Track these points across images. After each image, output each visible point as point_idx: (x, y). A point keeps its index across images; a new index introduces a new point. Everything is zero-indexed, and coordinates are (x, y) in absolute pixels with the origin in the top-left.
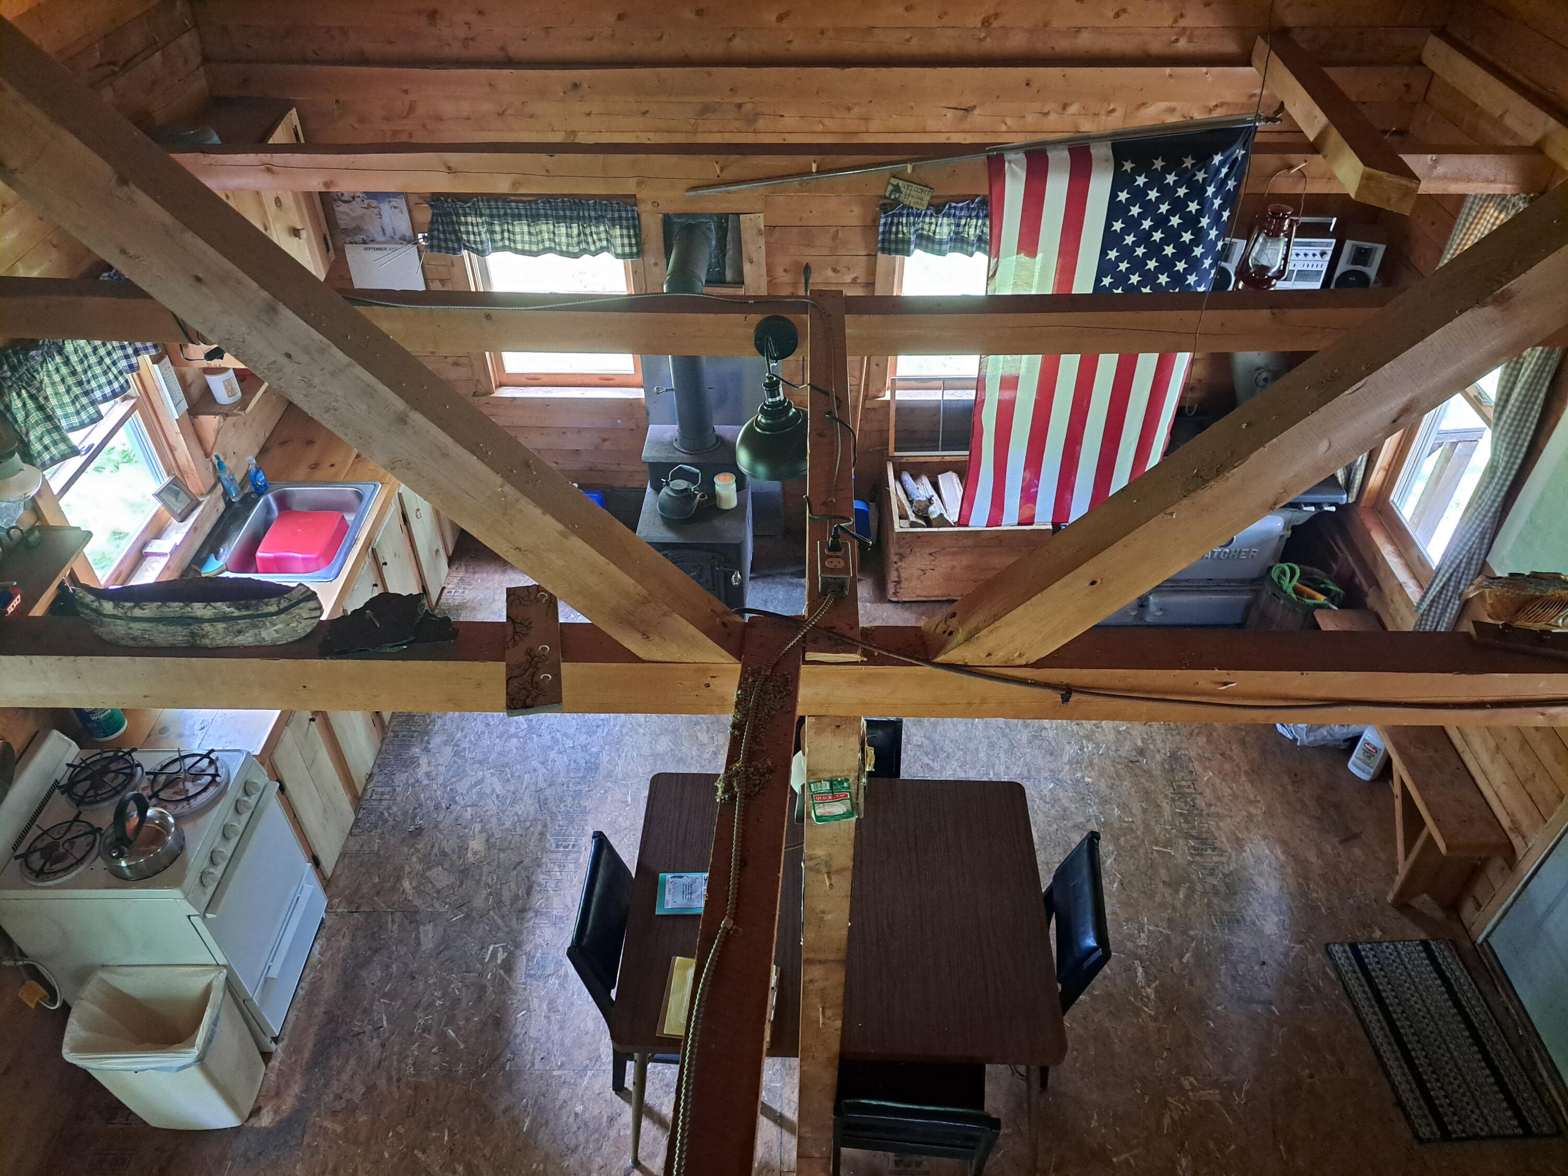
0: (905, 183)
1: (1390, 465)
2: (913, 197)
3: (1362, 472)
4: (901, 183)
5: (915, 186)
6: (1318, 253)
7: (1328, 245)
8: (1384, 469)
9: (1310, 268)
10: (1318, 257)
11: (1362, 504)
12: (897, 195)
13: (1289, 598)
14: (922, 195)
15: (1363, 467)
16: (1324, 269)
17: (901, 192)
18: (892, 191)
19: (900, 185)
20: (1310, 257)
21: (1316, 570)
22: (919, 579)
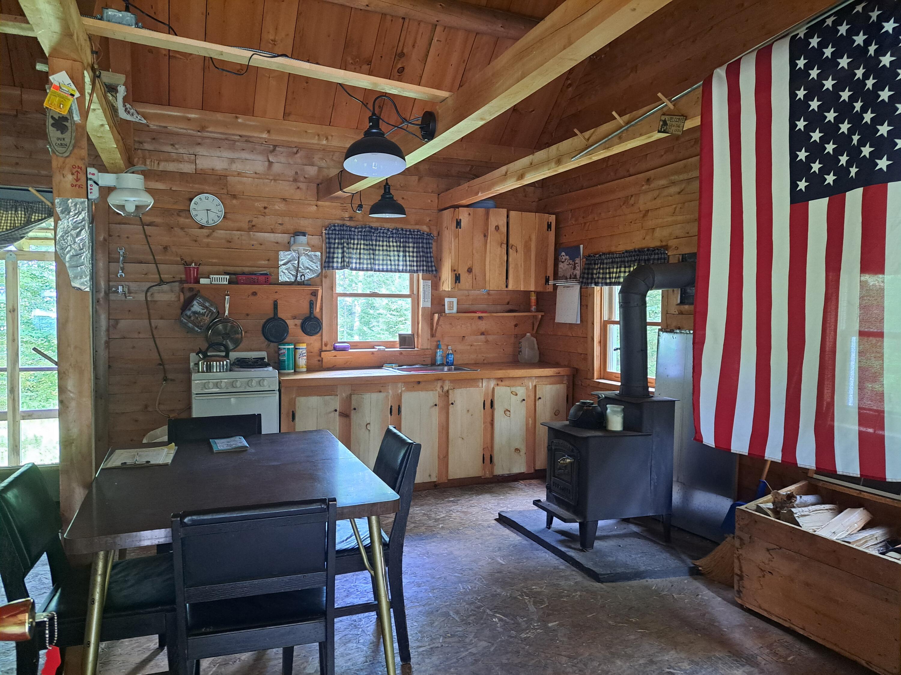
0: (669, 117)
2: (674, 126)
5: (675, 117)
12: (665, 128)
14: (678, 123)
17: (667, 125)
18: (662, 125)
19: (667, 119)
22: (759, 581)
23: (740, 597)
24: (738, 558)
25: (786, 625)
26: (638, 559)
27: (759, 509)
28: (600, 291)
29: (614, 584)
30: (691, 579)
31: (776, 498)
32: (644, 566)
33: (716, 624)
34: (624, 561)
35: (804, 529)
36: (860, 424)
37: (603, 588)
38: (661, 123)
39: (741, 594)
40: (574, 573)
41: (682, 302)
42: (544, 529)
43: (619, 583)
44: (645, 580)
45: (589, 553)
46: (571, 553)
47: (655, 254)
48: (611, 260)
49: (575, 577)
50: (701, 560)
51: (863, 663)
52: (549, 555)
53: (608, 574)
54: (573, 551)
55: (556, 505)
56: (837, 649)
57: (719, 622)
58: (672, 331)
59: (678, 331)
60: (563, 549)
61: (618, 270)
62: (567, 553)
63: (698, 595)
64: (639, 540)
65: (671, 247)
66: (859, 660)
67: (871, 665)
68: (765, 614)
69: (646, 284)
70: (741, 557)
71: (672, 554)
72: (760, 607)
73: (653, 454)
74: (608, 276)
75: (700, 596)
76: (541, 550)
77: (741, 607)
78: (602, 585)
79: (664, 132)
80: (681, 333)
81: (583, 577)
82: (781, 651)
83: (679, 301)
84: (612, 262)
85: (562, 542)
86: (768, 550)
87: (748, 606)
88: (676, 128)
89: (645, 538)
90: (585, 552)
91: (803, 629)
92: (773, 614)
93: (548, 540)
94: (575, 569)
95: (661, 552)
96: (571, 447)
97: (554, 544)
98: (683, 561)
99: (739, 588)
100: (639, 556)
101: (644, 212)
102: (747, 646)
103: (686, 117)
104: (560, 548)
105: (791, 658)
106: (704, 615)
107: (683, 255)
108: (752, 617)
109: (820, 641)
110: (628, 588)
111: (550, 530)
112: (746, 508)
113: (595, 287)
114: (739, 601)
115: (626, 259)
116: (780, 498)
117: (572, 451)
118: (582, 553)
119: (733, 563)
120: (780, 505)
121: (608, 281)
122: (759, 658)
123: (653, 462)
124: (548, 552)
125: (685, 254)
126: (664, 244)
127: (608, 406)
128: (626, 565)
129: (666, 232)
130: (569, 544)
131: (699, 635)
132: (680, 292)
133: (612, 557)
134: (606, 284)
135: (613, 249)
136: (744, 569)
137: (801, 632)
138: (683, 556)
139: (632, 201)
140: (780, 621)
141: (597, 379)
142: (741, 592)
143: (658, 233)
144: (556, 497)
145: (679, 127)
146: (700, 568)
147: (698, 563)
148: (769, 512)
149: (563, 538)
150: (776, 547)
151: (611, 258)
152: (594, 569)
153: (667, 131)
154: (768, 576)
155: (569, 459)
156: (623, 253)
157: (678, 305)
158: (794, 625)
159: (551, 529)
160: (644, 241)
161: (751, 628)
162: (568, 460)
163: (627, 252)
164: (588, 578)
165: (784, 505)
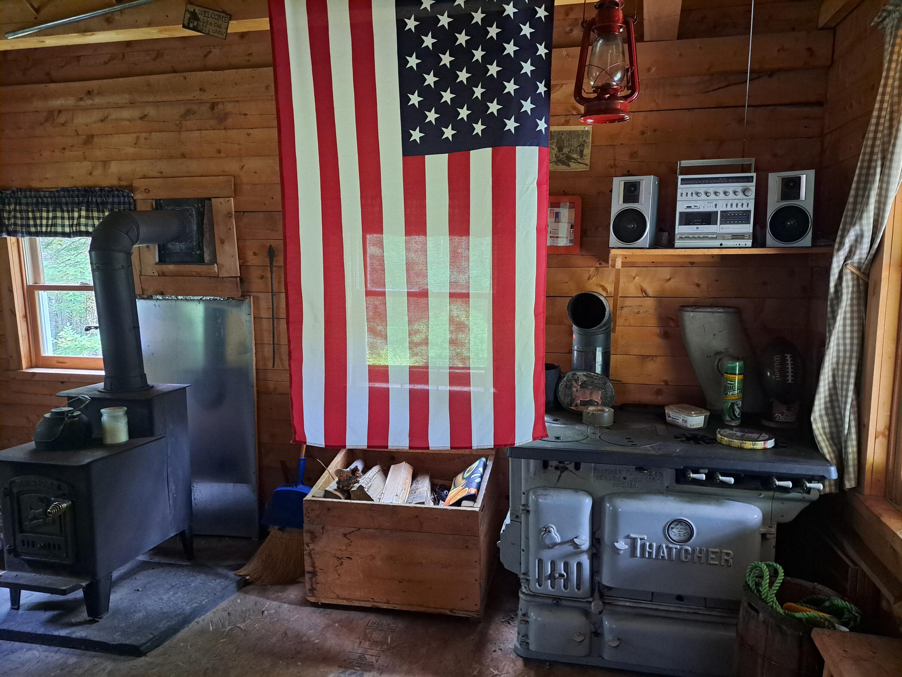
0: (201, 9)
1: (889, 429)
2: (211, 24)
3: (855, 443)
4: (197, 10)
5: (211, 12)
6: (739, 190)
7: (749, 179)
8: (883, 434)
9: (734, 208)
10: (740, 195)
11: (867, 491)
12: (195, 24)
13: (772, 612)
14: (220, 22)
15: (854, 436)
16: (751, 207)
17: (198, 19)
18: (190, 19)
19: (197, 11)
20: (731, 195)
21: (819, 587)
22: (336, 571)
23: (314, 595)
24: (310, 555)
25: (368, 605)
26: (172, 599)
27: (327, 494)
28: (16, 244)
29: (160, 649)
30: (242, 596)
31: (341, 476)
32: (187, 604)
33: (304, 639)
34: (158, 609)
35: (376, 502)
36: (370, 380)
37: (150, 663)
38: (188, 15)
39: (315, 592)
40: (95, 660)
41: (162, 261)
42: (9, 614)
43: (167, 644)
44: (193, 623)
45: (105, 620)
46: (80, 633)
47: (113, 196)
48: (34, 200)
49: (103, 666)
50: (245, 567)
51: (448, 612)
52: (38, 650)
53: (152, 639)
54: (80, 628)
55: (31, 572)
56: (422, 609)
57: (305, 635)
58: (150, 298)
59: (160, 297)
60: (63, 633)
61: (51, 215)
62: (73, 636)
63: (263, 612)
64: (154, 571)
65: (137, 189)
66: (442, 611)
67: (455, 611)
68: (345, 603)
69: (130, 238)
70: (313, 552)
71: (207, 574)
72: (338, 597)
73: (169, 460)
74: (31, 222)
75: (266, 612)
76: (21, 649)
77: (315, 605)
78: (147, 659)
79: (194, 29)
80: (164, 299)
81: (114, 660)
82: (376, 636)
83: (157, 260)
84: (37, 203)
85: (52, 621)
86: (345, 535)
87: (323, 602)
88: (215, 28)
89: (160, 565)
90: (98, 621)
91: (388, 603)
92: (353, 600)
93: (28, 628)
94: (93, 653)
95: (193, 576)
96: (56, 483)
97: (41, 631)
98: (226, 577)
99: (312, 586)
100: (171, 593)
101: (84, 137)
102: (349, 649)
103: (231, 16)
104: (56, 633)
105: (389, 639)
106: (286, 634)
107: (156, 200)
108: (328, 611)
109: (405, 608)
110: (182, 644)
111: (20, 611)
112: (313, 496)
113: (8, 238)
114: (312, 600)
115: (64, 200)
116: (345, 476)
117: (59, 487)
118: (95, 626)
119: (302, 560)
120: (346, 483)
121: (33, 229)
122: (367, 657)
123: (169, 470)
124: (34, 646)
125: (160, 200)
126: (124, 183)
127: (103, 411)
128: (165, 615)
129: (126, 168)
130: (66, 620)
131: (299, 663)
132: (157, 248)
133: (140, 611)
134: (30, 234)
135: (36, 184)
136: (317, 564)
137: (385, 606)
138: (220, 570)
139: (62, 119)
140: (363, 604)
141: (27, 368)
142: (315, 589)
143: (114, 168)
144: (28, 561)
145: (220, 28)
146: (247, 578)
147: (242, 572)
148: (339, 494)
149: (48, 614)
150: (353, 529)
151: (35, 197)
152: (127, 642)
153: (199, 28)
154: (346, 562)
155: (64, 503)
156: (58, 191)
157: (156, 264)
158: (377, 602)
159: (21, 608)
160: (89, 177)
161: (337, 625)
162: (64, 505)
163: (63, 189)
164: (122, 658)
165: (350, 482)
